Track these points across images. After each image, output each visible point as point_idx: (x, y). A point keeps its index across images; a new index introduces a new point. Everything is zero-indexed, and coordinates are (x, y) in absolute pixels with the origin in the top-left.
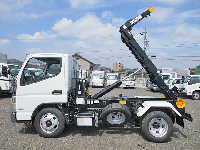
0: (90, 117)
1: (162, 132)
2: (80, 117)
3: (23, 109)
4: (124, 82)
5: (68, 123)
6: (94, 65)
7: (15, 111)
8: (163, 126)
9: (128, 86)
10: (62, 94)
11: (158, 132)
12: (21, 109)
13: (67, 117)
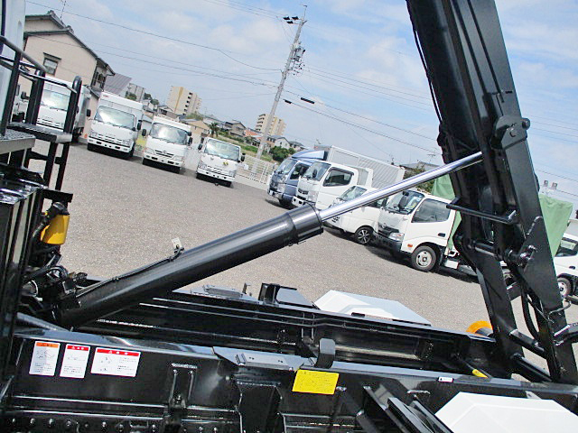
4: (203, 159)
6: (108, 72)
9: (211, 175)
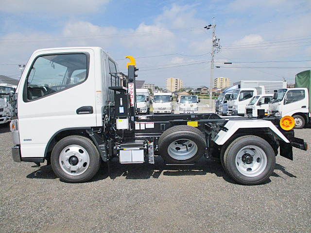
0: (140, 149)
1: (258, 168)
2: (123, 149)
3: (30, 140)
5: (105, 160)
7: (18, 144)
8: (258, 160)
9: (186, 113)
10: (92, 112)
11: (250, 169)
12: (27, 140)
13: (103, 150)
